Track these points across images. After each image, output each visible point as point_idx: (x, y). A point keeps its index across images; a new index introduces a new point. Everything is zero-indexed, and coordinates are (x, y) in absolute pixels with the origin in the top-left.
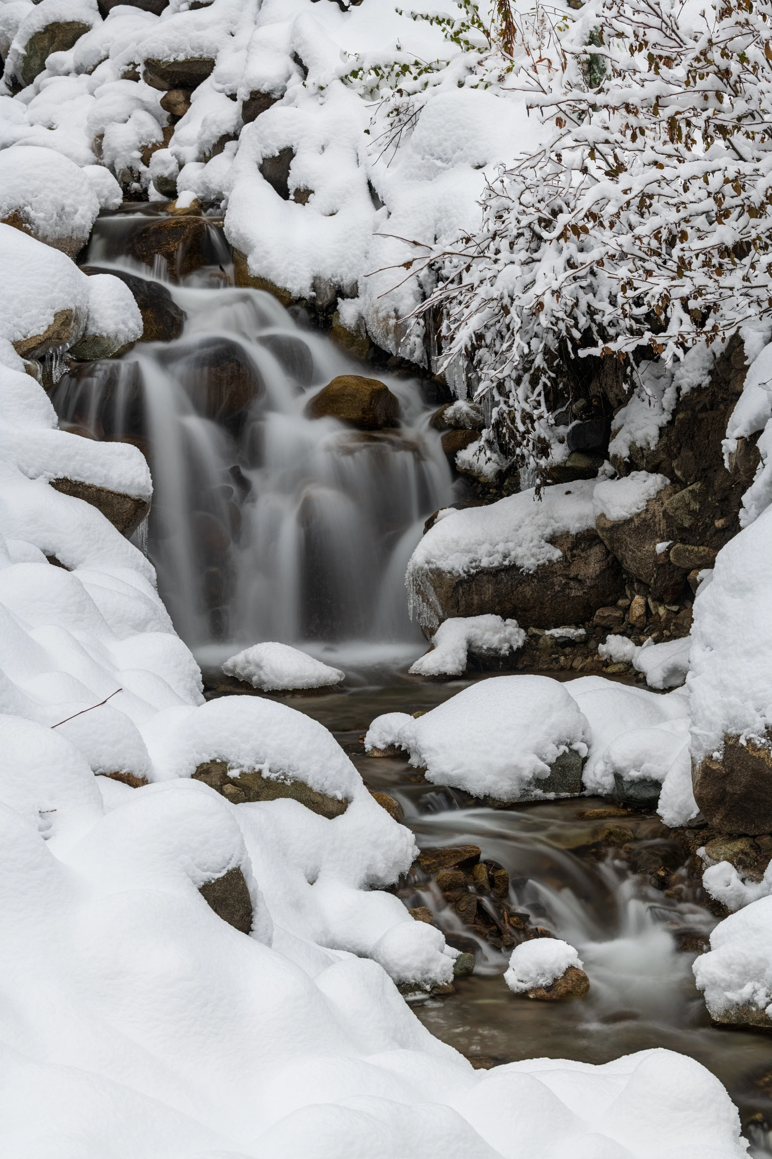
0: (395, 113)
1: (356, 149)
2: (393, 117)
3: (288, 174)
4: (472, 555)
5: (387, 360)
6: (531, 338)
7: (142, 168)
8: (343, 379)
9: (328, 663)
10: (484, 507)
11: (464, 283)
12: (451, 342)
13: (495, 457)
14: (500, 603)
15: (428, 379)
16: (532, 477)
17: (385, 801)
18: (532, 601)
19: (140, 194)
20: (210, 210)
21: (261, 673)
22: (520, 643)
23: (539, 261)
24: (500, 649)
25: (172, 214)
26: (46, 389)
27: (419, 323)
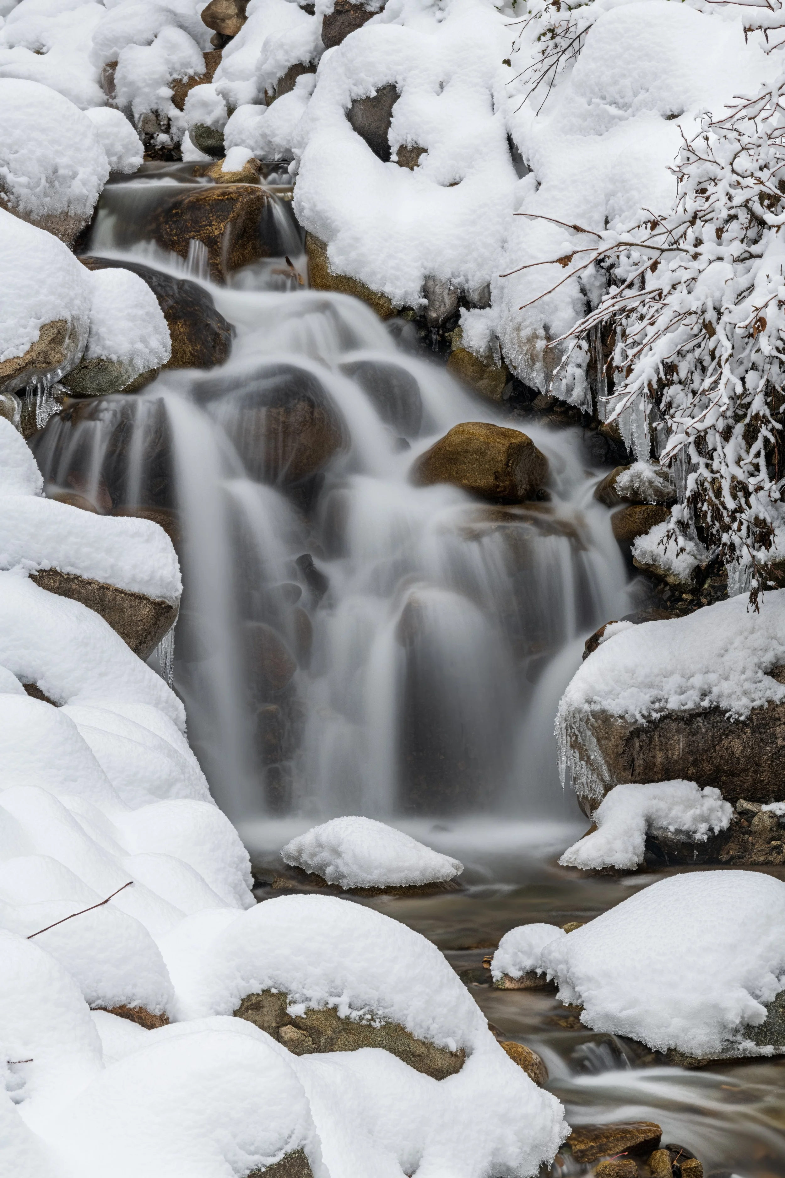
0: (549, 35)
1: (490, 88)
2: (547, 42)
3: (389, 124)
4: (654, 692)
5: (532, 400)
6: (747, 371)
7: (173, 112)
8: (467, 428)
9: (438, 849)
10: (674, 621)
11: (649, 288)
12: (627, 376)
13: (690, 546)
14: (695, 763)
15: (592, 430)
16: (745, 577)
17: (520, 1054)
18: (743, 761)
19: (170, 150)
20: (273, 176)
21: (339, 862)
22: (725, 824)
23: (760, 256)
24: (695, 832)
25: (217, 181)
26: (27, 437)
27: (580, 347)
